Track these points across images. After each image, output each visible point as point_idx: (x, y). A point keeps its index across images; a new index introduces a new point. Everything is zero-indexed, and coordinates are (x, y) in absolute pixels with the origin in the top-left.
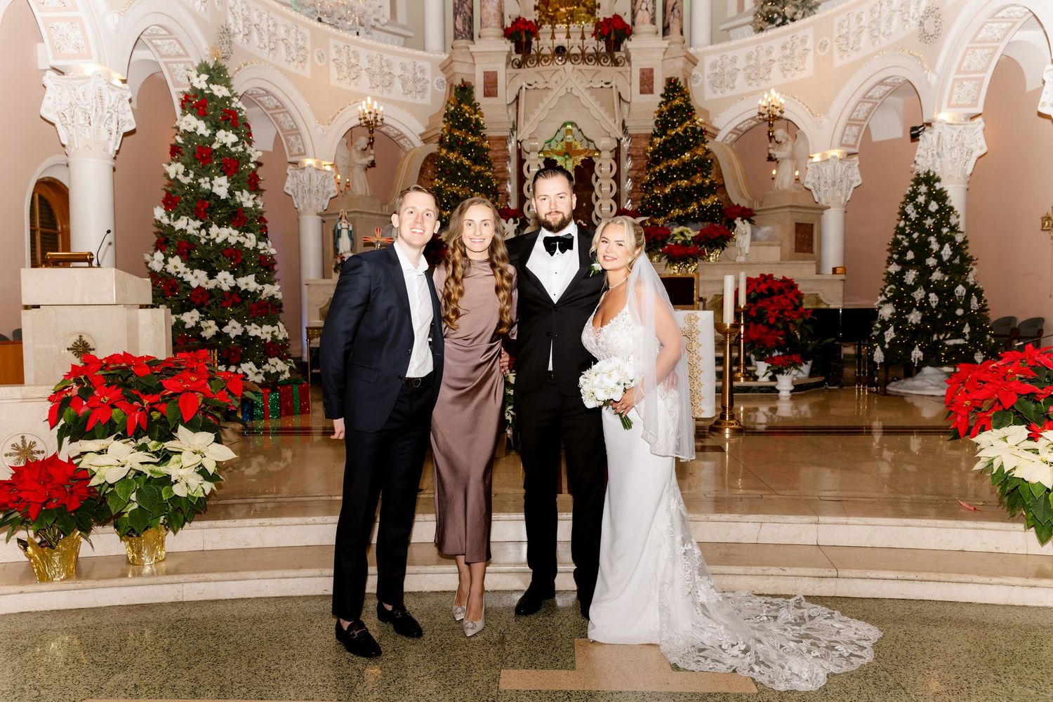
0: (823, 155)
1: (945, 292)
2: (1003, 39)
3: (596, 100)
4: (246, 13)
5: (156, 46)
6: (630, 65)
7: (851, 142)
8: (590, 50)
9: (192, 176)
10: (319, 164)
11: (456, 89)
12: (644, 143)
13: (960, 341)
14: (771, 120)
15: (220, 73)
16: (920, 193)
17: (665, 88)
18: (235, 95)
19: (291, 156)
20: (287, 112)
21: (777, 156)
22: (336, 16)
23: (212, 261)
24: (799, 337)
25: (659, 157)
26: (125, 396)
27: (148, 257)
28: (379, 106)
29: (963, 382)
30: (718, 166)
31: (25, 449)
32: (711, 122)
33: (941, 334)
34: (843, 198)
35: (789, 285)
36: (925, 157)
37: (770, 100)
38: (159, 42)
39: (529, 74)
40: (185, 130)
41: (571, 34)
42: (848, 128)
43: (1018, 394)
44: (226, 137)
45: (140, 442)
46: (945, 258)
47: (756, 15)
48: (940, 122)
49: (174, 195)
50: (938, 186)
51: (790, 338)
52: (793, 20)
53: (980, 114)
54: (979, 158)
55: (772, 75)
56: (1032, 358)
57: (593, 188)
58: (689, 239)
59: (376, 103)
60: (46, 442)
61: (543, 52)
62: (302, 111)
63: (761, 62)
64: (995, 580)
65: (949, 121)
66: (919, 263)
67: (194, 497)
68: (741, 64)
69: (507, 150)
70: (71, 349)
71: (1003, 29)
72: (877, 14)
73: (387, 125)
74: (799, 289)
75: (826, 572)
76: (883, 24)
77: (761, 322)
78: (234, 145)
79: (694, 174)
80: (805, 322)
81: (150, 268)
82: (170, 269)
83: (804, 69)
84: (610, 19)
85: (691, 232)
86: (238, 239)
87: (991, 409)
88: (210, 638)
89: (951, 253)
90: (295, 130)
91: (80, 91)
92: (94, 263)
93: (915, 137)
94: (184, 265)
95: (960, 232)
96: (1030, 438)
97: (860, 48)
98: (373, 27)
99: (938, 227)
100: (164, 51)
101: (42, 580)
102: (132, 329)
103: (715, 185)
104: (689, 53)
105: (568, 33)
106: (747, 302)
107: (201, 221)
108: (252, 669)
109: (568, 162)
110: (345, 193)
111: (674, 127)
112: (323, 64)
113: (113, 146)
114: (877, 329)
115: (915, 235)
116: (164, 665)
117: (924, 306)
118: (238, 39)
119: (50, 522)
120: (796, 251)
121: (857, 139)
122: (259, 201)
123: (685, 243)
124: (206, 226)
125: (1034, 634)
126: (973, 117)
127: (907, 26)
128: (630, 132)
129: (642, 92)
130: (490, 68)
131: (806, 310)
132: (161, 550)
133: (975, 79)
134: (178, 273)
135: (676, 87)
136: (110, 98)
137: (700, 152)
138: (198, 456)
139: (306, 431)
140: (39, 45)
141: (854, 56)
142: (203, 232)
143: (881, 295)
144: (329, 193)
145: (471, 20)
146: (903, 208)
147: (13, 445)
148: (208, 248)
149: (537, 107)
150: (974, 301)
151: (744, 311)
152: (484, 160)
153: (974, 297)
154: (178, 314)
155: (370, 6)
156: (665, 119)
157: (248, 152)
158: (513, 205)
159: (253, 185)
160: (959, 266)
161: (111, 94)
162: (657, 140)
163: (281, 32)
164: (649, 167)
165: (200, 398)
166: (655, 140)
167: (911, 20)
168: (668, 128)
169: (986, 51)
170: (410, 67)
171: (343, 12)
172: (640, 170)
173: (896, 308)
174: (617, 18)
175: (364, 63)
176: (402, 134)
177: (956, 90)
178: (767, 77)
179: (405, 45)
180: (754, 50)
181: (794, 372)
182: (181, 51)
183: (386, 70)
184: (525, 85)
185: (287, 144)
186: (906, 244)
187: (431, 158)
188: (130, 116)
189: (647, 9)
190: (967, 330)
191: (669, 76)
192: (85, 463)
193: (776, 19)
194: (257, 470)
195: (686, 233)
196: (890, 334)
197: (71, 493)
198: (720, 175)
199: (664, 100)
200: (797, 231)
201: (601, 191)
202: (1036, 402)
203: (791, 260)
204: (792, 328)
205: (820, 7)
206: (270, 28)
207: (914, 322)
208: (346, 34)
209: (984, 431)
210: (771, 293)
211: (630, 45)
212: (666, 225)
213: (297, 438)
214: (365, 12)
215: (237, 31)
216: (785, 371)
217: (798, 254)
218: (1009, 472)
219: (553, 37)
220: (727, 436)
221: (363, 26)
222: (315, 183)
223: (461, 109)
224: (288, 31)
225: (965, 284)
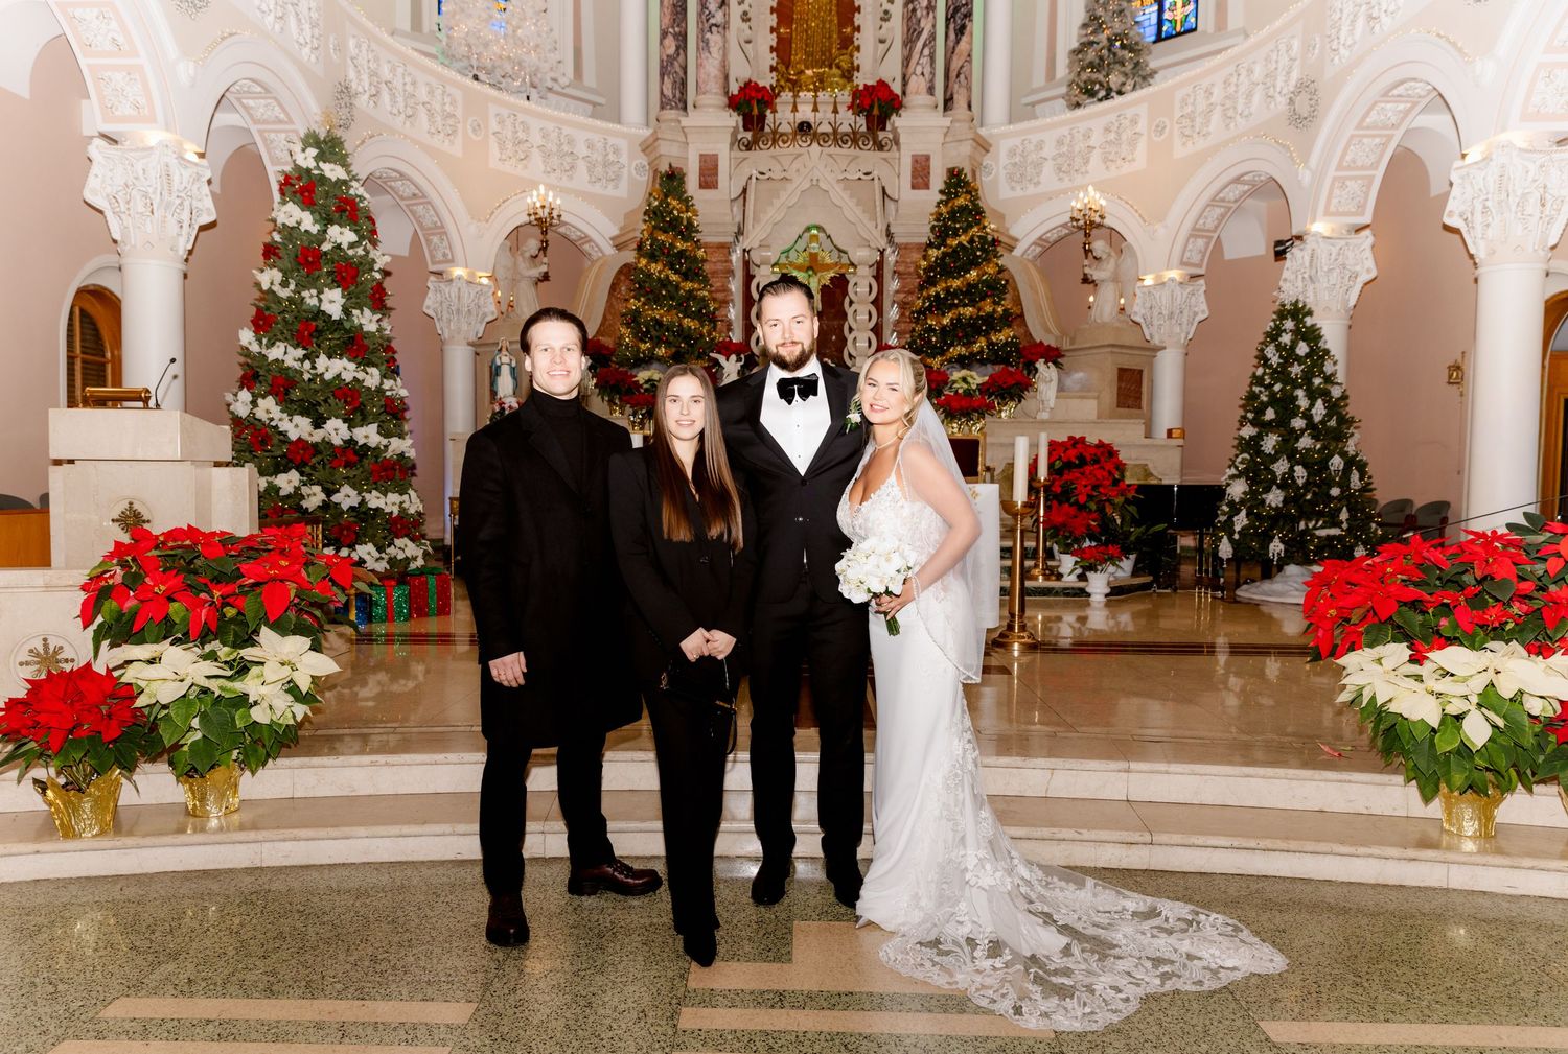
0: (1158, 277)
1: (1316, 466)
2: (1399, 125)
3: (851, 196)
4: (373, 65)
5: (246, 107)
6: (899, 150)
7: (1196, 259)
8: (845, 128)
9: (292, 287)
10: (472, 274)
11: (661, 178)
12: (916, 256)
13: (1335, 531)
14: (1088, 227)
15: (333, 147)
16: (1285, 331)
17: (946, 182)
18: (355, 178)
19: (434, 263)
20: (429, 203)
21: (1095, 278)
22: (498, 73)
23: (320, 405)
24: (1119, 522)
25: (935, 276)
26: (189, 585)
27: (229, 397)
28: (555, 197)
29: (1328, 585)
30: (1016, 289)
31: (48, 656)
32: (1007, 230)
33: (1311, 520)
34: (1183, 336)
35: (1107, 452)
36: (1293, 281)
37: (1086, 200)
38: (251, 103)
39: (761, 158)
40: (284, 224)
41: (820, 107)
42: (1191, 240)
43: (1398, 601)
44: (341, 235)
45: (208, 647)
46: (1317, 419)
47: (1070, 85)
48: (1315, 235)
49: (267, 313)
50: (1309, 321)
51: (1106, 523)
52: (1120, 93)
53: (1367, 226)
54: (1366, 284)
55: (1091, 166)
56: (1418, 553)
57: (844, 316)
58: (974, 387)
59: (551, 194)
60: (78, 647)
61: (780, 130)
62: (450, 201)
63: (1077, 149)
64: (1362, 850)
65: (1326, 234)
66: (1282, 424)
67: (281, 725)
68: (1049, 150)
69: (731, 261)
70: (117, 521)
71: (1400, 111)
72: (1233, 88)
73: (565, 224)
74: (1120, 457)
75: (1136, 837)
76: (1241, 102)
77: (1068, 500)
78: (352, 246)
79: (983, 299)
80: (1127, 501)
81: (232, 413)
82: (260, 414)
83: (1134, 160)
84: (872, 86)
85: (977, 378)
86: (356, 374)
87: (1364, 619)
88: (297, 916)
89: (1324, 412)
90: (436, 227)
91: (139, 167)
92: (152, 403)
93: (1280, 255)
94: (279, 408)
95: (1338, 384)
96: (1414, 660)
97: (1209, 133)
98: (550, 89)
99: (1307, 377)
100: (258, 114)
101: (66, 836)
102: (203, 495)
103: (1011, 314)
104: (981, 137)
105: (815, 104)
106: (1050, 474)
107: (304, 348)
108: (352, 959)
109: (811, 280)
110: (507, 316)
111: (956, 235)
112: (479, 138)
113: (184, 244)
114: (1224, 513)
115: (1277, 387)
116: (231, 952)
117: (1287, 483)
118: (362, 102)
119: (78, 756)
120: (1119, 406)
121: (1204, 256)
122: (385, 324)
123: (968, 393)
124: (310, 357)
125: (1409, 922)
126: (1359, 229)
127: (1273, 104)
128: (896, 240)
129: (914, 187)
130: (709, 150)
131: (1129, 485)
132: (233, 797)
133: (1362, 177)
134: (272, 419)
135: (960, 180)
136: (183, 175)
137: (991, 270)
138: (287, 668)
139: (445, 639)
140: (84, 102)
141: (1201, 144)
142: (307, 364)
143: (1230, 467)
144: (485, 315)
145: (684, 83)
146: (1262, 350)
147: (31, 651)
148: (312, 386)
149: (771, 204)
150: (1355, 476)
151: (1045, 486)
152: (697, 274)
153: (1355, 471)
154: (271, 476)
155: (545, 61)
156: (945, 225)
157: (371, 255)
158: (736, 336)
159: (378, 301)
160: (1336, 429)
161: (182, 171)
162: (933, 253)
163: (422, 94)
164: (921, 288)
165: (292, 588)
166: (930, 252)
167: (1277, 95)
168: (948, 236)
169: (1377, 140)
170: (600, 146)
171: (508, 68)
172: (910, 292)
173: (1251, 486)
174: (882, 84)
175: (536, 139)
176: (587, 236)
177: (1337, 192)
178: (1083, 170)
179: (593, 116)
180: (1066, 133)
181: (1112, 569)
182: (282, 116)
183: (566, 148)
184: (755, 173)
185: (428, 246)
186: (1265, 399)
187: (626, 270)
188: (209, 203)
189: (923, 74)
190: (1344, 515)
191: (951, 166)
192: (129, 676)
193: (1097, 92)
194: (377, 690)
195: (969, 379)
196: (1241, 521)
197: (109, 715)
198: (1018, 301)
199: (944, 198)
200: (1120, 379)
201: (856, 320)
202: (1424, 612)
203: (1111, 418)
204: (1109, 509)
205: (1156, 76)
206: (407, 87)
207: (1274, 505)
208: (512, 99)
209: (1353, 650)
210: (1083, 461)
211: (898, 121)
212: (943, 368)
213: (432, 649)
214: (538, 69)
215: (360, 89)
216: (1099, 568)
217: (1122, 410)
218: (1383, 705)
219: (795, 109)
220: (1016, 654)
221: (535, 87)
222: (466, 300)
223: (668, 204)
224: (431, 92)
225: (1343, 454)
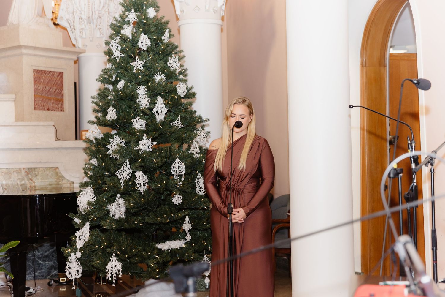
13: (176, 244)
16: (128, 23)
46: (160, 118)
89: (167, 111)
99: (149, 72)
115: (121, 85)
117: (129, 192)
120: (36, 108)
146: (109, 44)
190: (187, 226)
200: (37, 81)
217: (37, 112)
225: (187, 158)
